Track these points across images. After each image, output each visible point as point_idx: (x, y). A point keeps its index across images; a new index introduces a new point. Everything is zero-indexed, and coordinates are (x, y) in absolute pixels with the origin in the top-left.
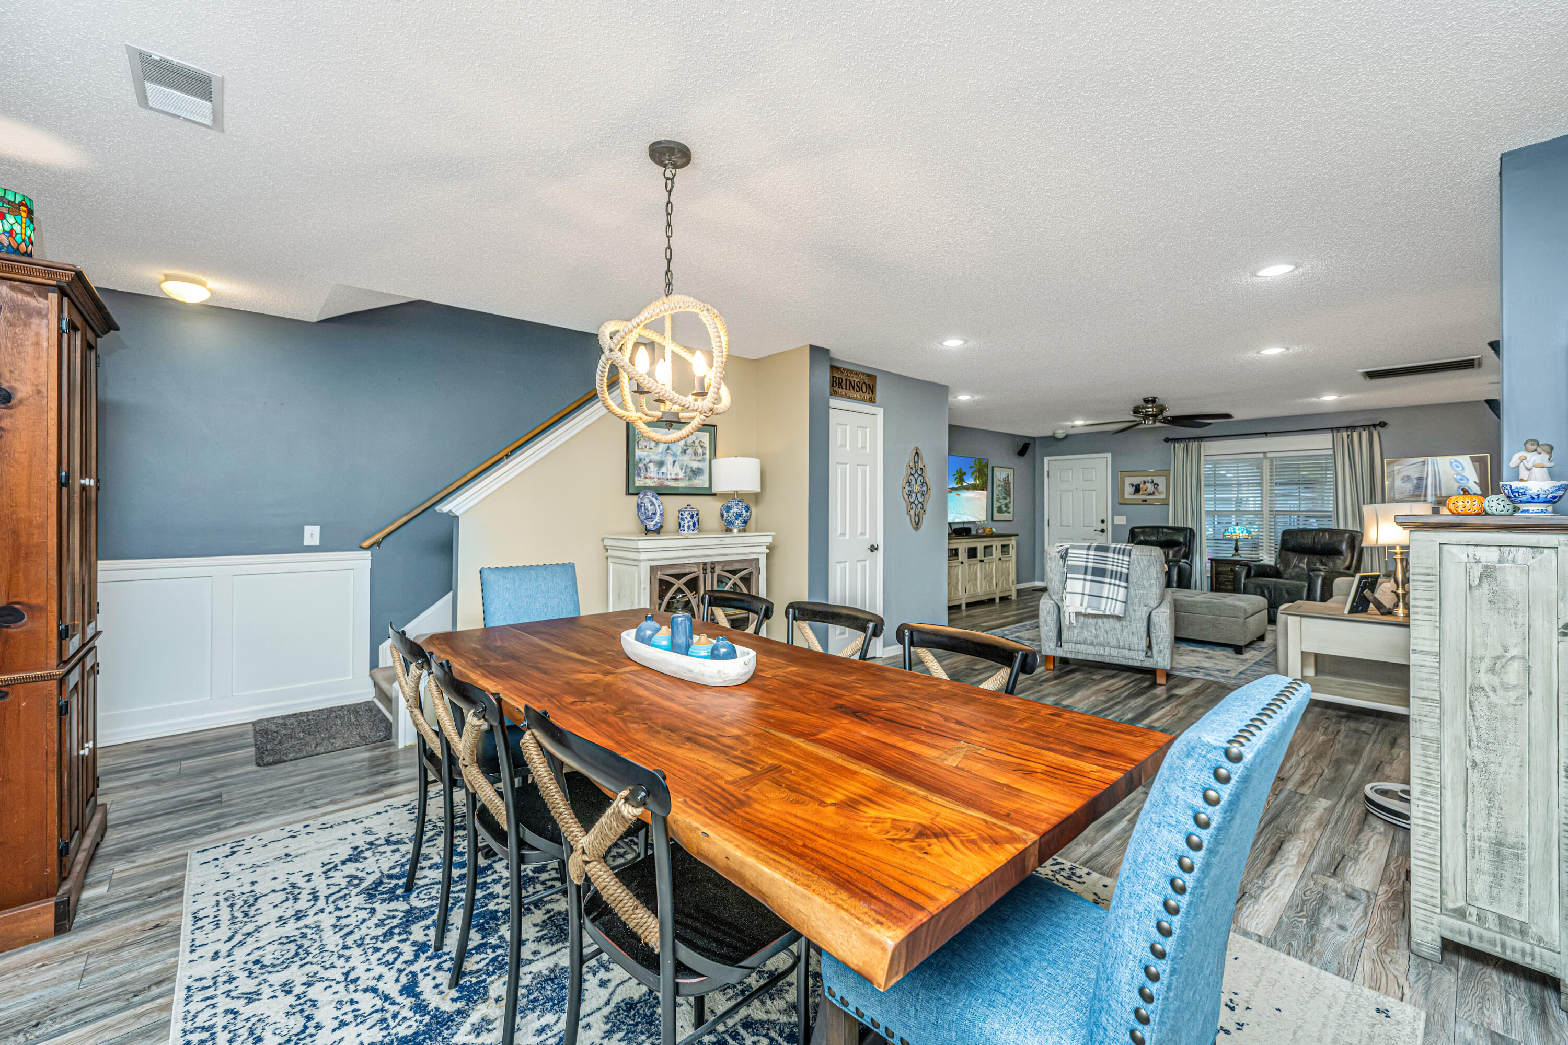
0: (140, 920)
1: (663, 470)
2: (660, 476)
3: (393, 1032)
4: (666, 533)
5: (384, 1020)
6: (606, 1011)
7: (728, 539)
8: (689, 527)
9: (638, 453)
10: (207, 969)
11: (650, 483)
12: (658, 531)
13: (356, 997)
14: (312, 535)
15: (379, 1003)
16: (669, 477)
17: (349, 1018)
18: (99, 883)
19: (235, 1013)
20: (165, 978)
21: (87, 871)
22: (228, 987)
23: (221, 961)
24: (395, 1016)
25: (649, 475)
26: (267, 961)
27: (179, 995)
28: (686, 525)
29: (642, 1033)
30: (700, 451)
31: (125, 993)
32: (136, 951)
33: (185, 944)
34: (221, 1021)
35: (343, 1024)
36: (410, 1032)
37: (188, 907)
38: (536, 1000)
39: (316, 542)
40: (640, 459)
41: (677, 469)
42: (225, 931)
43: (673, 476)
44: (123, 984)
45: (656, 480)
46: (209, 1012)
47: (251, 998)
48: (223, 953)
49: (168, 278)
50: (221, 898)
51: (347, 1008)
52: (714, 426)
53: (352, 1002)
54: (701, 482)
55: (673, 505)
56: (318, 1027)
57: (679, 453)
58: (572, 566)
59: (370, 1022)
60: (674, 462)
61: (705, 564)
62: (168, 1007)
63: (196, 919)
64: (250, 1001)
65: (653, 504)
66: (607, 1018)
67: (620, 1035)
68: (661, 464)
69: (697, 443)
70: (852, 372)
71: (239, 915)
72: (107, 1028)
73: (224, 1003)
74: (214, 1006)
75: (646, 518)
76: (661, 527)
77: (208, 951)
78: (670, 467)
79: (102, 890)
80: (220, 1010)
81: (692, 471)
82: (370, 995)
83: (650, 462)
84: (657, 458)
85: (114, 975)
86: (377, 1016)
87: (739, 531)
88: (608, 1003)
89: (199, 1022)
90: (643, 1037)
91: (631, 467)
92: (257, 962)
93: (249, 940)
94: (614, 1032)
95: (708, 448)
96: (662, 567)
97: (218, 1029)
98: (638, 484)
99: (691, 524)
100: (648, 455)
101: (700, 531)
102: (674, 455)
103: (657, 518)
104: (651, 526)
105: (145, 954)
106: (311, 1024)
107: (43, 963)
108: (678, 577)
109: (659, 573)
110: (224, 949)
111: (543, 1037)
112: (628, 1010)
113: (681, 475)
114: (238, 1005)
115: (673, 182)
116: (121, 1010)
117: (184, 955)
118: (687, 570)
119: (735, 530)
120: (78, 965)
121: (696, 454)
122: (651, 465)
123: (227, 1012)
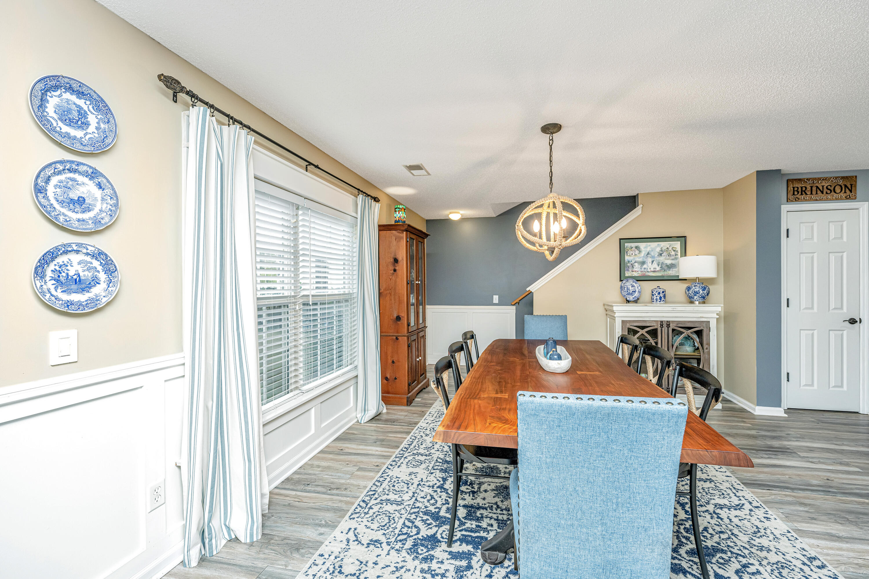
0: (421, 409)
1: (645, 266)
2: (643, 270)
3: (446, 458)
4: (640, 303)
5: (446, 454)
6: (498, 484)
7: (690, 308)
8: (656, 300)
9: (627, 258)
10: (424, 425)
11: (635, 274)
12: (636, 301)
13: (445, 446)
14: (496, 299)
15: (448, 450)
16: (649, 270)
17: (440, 450)
18: (419, 398)
19: (422, 436)
20: (416, 423)
21: (418, 394)
22: (425, 431)
23: (428, 425)
24: (449, 455)
25: (635, 269)
26: (435, 429)
27: (416, 428)
28: (655, 299)
29: (502, 496)
30: (673, 253)
31: (409, 423)
32: (416, 415)
33: (424, 418)
34: (419, 437)
35: (438, 450)
36: (449, 460)
37: (430, 410)
38: (483, 471)
39: (497, 302)
40: (629, 261)
41: (655, 265)
42: (432, 419)
43: (652, 270)
44: (410, 421)
45: (639, 272)
46: (418, 434)
47: (427, 435)
48: (429, 423)
49: (451, 213)
50: (437, 411)
51: (442, 448)
52: (685, 237)
53: (444, 447)
54: (672, 272)
55: (648, 287)
56: (433, 448)
57: (656, 256)
58: (566, 317)
59: (443, 453)
60: (653, 262)
61: (662, 322)
62: (413, 429)
63: (430, 413)
64: (426, 436)
65: (633, 286)
66: (497, 487)
67: (496, 492)
68: (643, 263)
69: (670, 248)
70: (819, 179)
71: (438, 416)
72: (402, 428)
73: (422, 434)
74: (420, 433)
75: (628, 294)
76: (638, 299)
77: (427, 421)
78: (650, 264)
79: (419, 400)
80: (420, 435)
81: (667, 266)
82: (448, 447)
83: (635, 262)
84: (641, 260)
85: (410, 419)
86: (446, 453)
87: (699, 303)
88: (500, 483)
89: (415, 435)
90: (501, 497)
91: (622, 266)
92: (433, 428)
93: (436, 423)
94: (495, 490)
95: (679, 251)
96: (630, 321)
97: (417, 438)
98: (627, 275)
99: (658, 298)
100: (634, 259)
101: (666, 302)
102: (653, 257)
103: (636, 294)
104: (631, 298)
105: (417, 417)
106: (433, 447)
107: (402, 410)
108: (643, 328)
109: (628, 325)
110: (430, 422)
111: (476, 480)
112: (504, 488)
113: (658, 268)
114: (424, 435)
115: (553, 140)
116: (406, 426)
117: (423, 420)
118: (648, 325)
119: (697, 302)
120: (406, 414)
121: (669, 255)
122: (636, 264)
123: (421, 436)
